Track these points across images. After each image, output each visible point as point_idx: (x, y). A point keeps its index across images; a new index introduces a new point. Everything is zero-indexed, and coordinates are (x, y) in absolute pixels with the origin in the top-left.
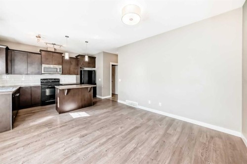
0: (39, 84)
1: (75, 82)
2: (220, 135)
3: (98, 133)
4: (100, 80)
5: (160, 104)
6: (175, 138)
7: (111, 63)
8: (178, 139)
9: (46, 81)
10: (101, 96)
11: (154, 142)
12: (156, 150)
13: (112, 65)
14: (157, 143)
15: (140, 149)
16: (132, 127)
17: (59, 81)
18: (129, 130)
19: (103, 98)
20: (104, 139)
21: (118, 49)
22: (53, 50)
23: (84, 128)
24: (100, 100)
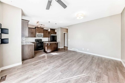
0: (34, 41)
1: (48, 41)
2: (113, 60)
3: (67, 59)
4: (59, 40)
5: (88, 50)
6: (96, 61)
7: (64, 32)
8: (97, 61)
9: (37, 40)
10: (60, 47)
11: (89, 62)
12: (90, 63)
13: (64, 33)
14: (90, 62)
15: (85, 63)
16: (79, 58)
17: (42, 40)
18: (78, 58)
19: (60, 48)
20: (71, 61)
21: (68, 26)
22: (40, 27)
23: (61, 58)
24: (59, 49)
